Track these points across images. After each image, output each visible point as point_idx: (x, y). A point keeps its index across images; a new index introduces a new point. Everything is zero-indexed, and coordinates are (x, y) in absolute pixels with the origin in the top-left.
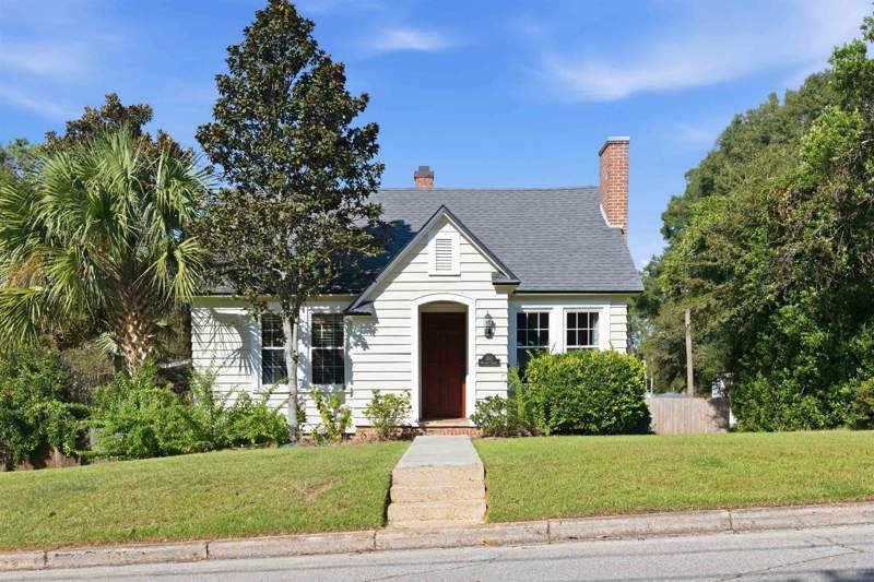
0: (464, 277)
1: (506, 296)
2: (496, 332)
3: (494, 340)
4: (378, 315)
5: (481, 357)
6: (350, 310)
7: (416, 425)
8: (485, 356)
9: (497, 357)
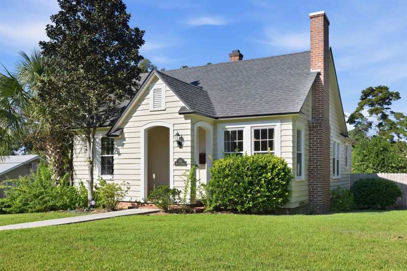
0: (168, 111)
1: (189, 121)
2: (185, 144)
3: (184, 149)
4: (126, 136)
5: (176, 160)
6: (109, 134)
7: (142, 201)
8: (178, 159)
9: (185, 160)
